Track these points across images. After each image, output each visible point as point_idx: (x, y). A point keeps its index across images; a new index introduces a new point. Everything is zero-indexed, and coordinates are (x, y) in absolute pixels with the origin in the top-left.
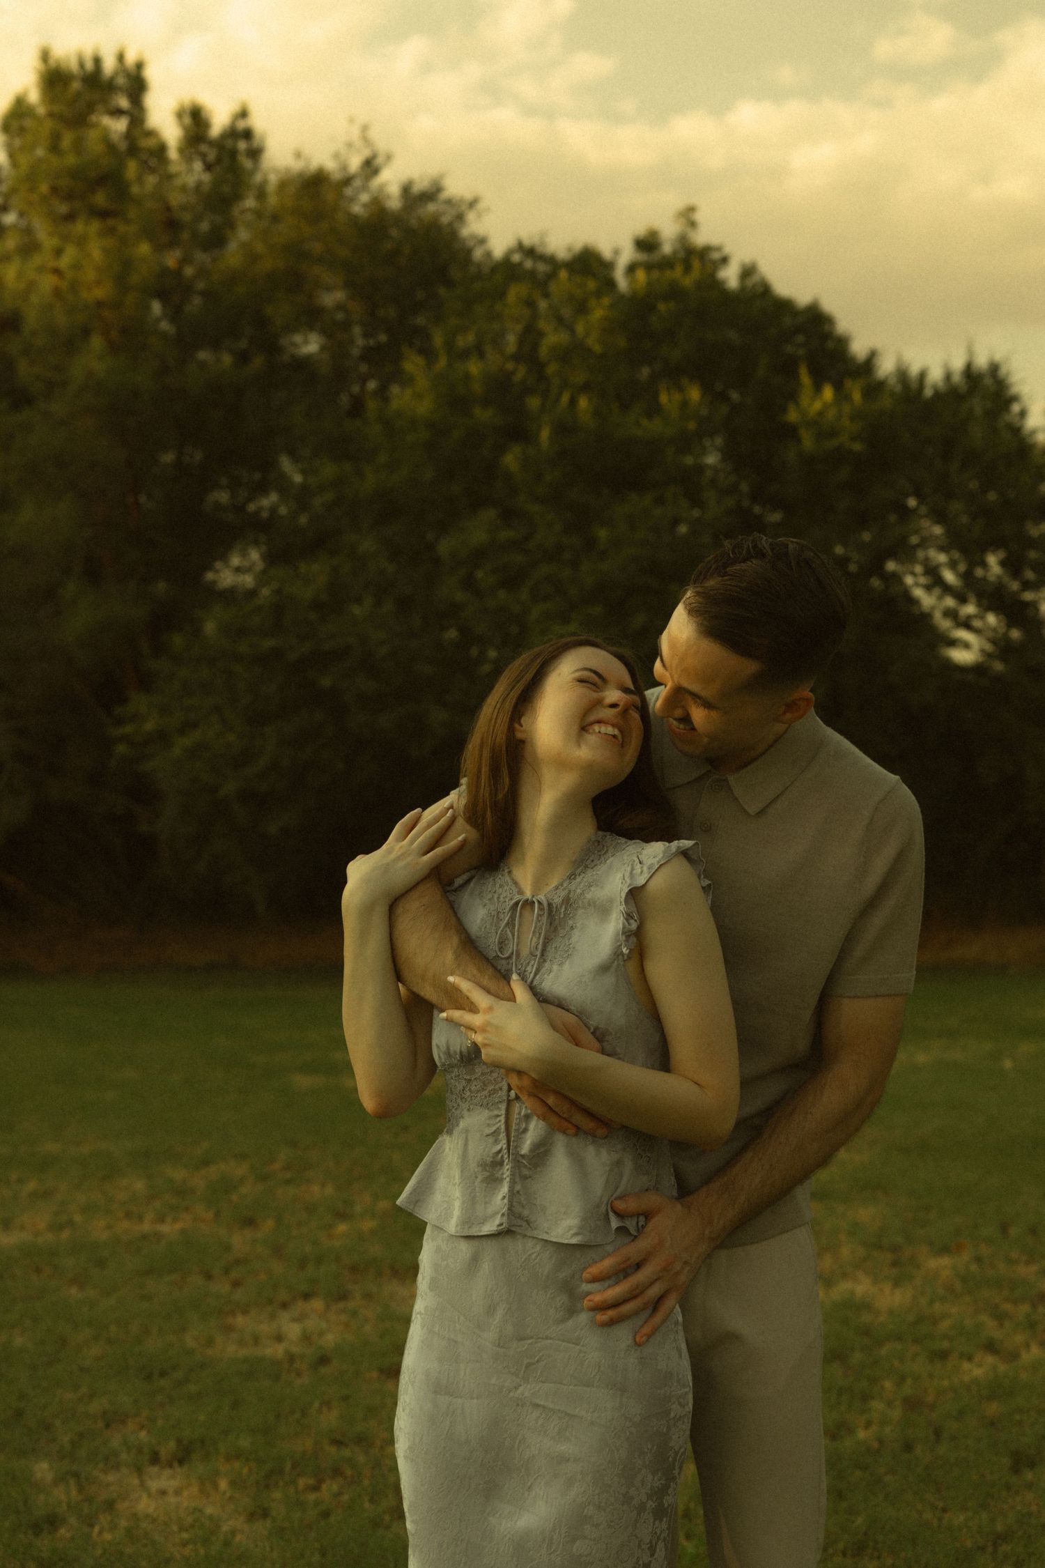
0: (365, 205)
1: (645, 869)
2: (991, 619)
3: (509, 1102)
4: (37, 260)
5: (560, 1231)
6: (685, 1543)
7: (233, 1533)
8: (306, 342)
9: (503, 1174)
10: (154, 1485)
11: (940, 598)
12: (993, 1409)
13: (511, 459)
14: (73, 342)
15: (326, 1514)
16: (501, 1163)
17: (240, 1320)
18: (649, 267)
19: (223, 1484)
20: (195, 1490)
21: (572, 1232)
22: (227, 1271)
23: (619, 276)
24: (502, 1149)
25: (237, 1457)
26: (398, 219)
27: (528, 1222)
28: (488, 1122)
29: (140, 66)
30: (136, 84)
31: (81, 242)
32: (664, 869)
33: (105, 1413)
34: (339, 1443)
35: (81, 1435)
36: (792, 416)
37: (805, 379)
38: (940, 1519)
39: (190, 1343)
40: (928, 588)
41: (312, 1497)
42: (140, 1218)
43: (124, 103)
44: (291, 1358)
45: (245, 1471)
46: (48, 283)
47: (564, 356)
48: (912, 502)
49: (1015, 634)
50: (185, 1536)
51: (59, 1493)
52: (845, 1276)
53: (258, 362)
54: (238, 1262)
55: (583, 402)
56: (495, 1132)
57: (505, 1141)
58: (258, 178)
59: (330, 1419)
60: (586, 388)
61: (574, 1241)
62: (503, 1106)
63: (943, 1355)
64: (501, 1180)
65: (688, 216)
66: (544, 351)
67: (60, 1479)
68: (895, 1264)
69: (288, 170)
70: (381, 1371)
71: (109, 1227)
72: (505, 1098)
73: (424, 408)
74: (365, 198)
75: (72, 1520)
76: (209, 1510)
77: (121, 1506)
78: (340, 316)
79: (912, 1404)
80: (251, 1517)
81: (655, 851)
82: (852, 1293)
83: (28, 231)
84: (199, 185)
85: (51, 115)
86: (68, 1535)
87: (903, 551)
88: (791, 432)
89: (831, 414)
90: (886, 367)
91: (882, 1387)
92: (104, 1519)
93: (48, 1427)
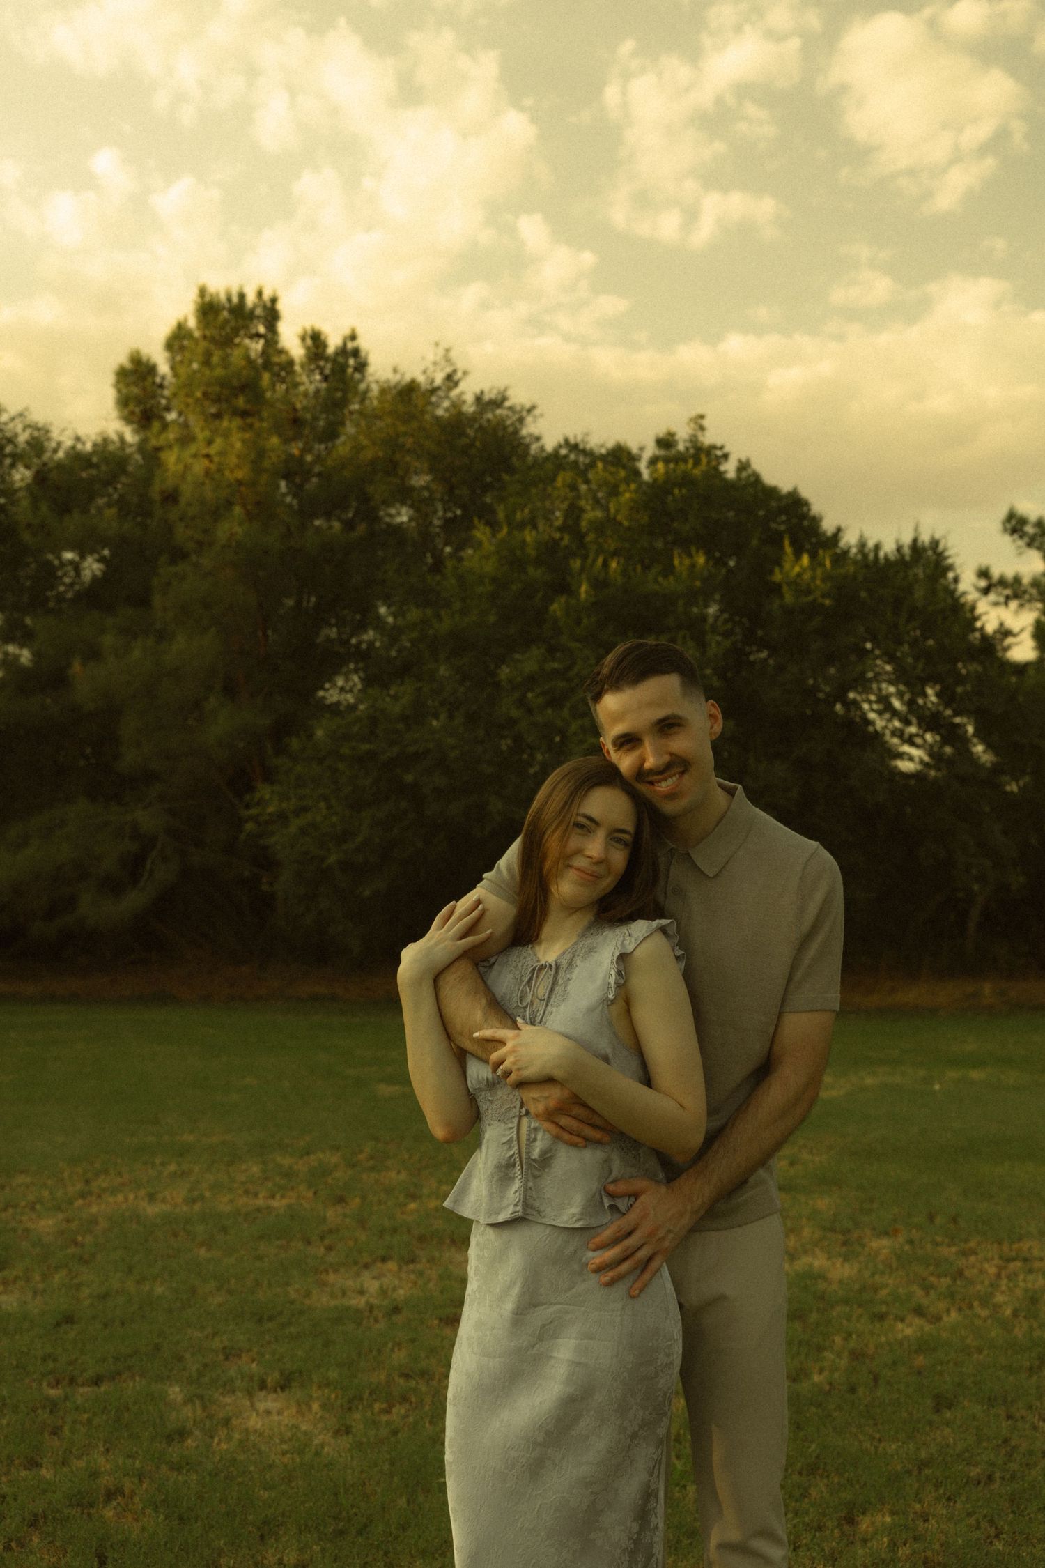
0: (447, 410)
1: (633, 940)
2: (928, 737)
3: (520, 1117)
4: (193, 449)
5: (565, 1218)
6: (676, 1462)
7: (322, 1446)
8: (399, 514)
9: (515, 1173)
10: (261, 1406)
11: (889, 720)
12: (920, 1360)
13: (556, 607)
14: (219, 511)
15: (395, 1433)
16: (514, 1165)
17: (332, 1278)
18: (667, 461)
19: (316, 1406)
20: (294, 1410)
21: (575, 1219)
22: (322, 1238)
23: (643, 466)
24: (514, 1153)
25: (328, 1385)
26: (473, 419)
27: (539, 1212)
28: (504, 1133)
29: (274, 300)
30: (271, 314)
31: (226, 435)
32: (648, 940)
33: (225, 1348)
34: (407, 1376)
35: (205, 1365)
36: (778, 576)
37: (788, 549)
38: (876, 1448)
39: (293, 1295)
40: (880, 713)
41: (384, 1418)
42: (256, 1195)
43: (262, 329)
44: (371, 1308)
45: (333, 1396)
46: (199, 467)
47: (599, 528)
48: (869, 646)
49: (948, 750)
50: (285, 1447)
51: (187, 1411)
52: (805, 1252)
53: (362, 528)
54: (331, 1231)
55: (614, 565)
56: (509, 1140)
57: (516, 1148)
58: (362, 386)
59: (400, 1357)
60: (615, 553)
61: (578, 1225)
62: (516, 1121)
63: (881, 1317)
64: (514, 1178)
65: (698, 421)
66: (584, 524)
67: (189, 1400)
68: (845, 1243)
69: (388, 381)
70: (441, 1320)
71: (231, 1201)
72: (518, 1114)
73: (489, 567)
74: (446, 404)
75: (197, 1433)
76: (304, 1428)
77: (234, 1422)
78: (426, 494)
79: (856, 1356)
80: (337, 1433)
81: (641, 927)
82: (811, 1265)
83: (186, 425)
84: (318, 391)
85: (205, 337)
86: (194, 1445)
87: (862, 683)
88: (776, 589)
89: (807, 576)
90: (850, 539)
91: (833, 1341)
92: (223, 1432)
93: (180, 1359)
